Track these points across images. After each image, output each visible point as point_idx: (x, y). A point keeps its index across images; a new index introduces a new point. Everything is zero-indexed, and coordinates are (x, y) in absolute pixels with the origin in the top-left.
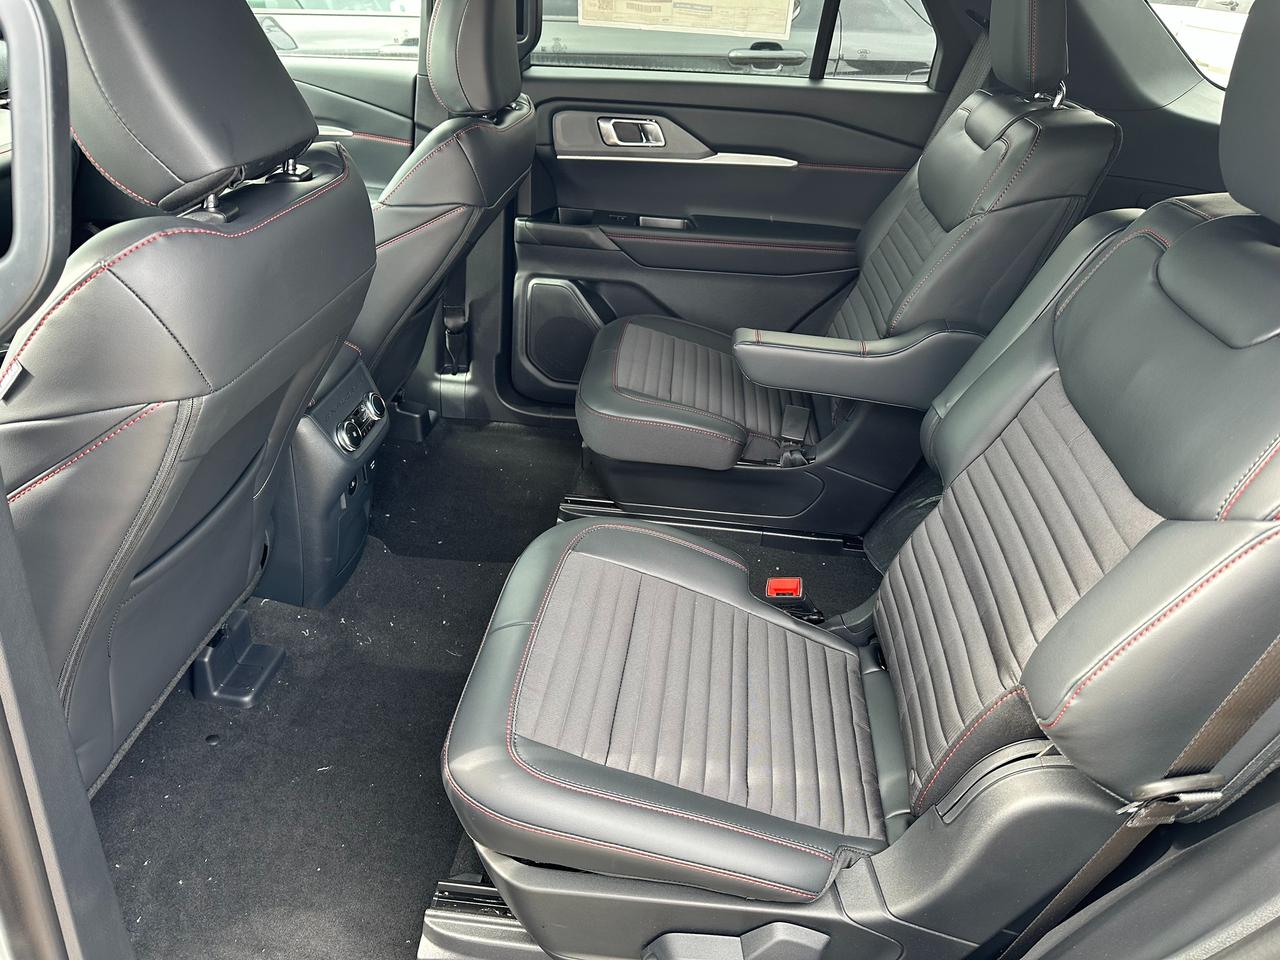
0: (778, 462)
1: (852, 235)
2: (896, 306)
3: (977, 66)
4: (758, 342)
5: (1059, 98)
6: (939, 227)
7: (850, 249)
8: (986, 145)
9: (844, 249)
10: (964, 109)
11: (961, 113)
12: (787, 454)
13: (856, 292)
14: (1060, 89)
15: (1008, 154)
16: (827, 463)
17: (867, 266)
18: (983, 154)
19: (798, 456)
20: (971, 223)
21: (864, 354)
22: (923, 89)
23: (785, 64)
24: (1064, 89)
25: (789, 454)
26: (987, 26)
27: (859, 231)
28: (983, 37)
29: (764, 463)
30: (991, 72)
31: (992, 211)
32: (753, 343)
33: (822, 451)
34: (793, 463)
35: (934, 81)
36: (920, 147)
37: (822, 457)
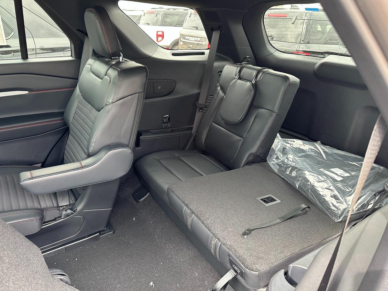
0: (61, 217)
1: (62, 114)
2: (89, 142)
3: (88, 49)
4: (32, 178)
5: (121, 58)
6: (94, 109)
7: (63, 119)
8: (102, 78)
9: (60, 120)
10: (88, 64)
11: (87, 66)
12: (64, 212)
13: (70, 136)
14: (120, 55)
15: (111, 81)
16: (82, 209)
17: (72, 127)
18: (102, 81)
19: (69, 211)
20: (107, 108)
21: (82, 167)
22: (70, 58)
23: (14, 52)
24: (122, 54)
25: (65, 212)
26: (86, 34)
27: (64, 112)
28: (86, 39)
29: (55, 220)
30: (93, 50)
31: (113, 103)
32: (30, 179)
33: (78, 205)
34: (68, 215)
35: (73, 55)
36: (77, 79)
37: (79, 208)
